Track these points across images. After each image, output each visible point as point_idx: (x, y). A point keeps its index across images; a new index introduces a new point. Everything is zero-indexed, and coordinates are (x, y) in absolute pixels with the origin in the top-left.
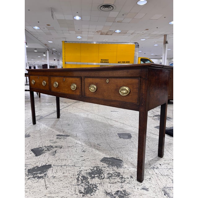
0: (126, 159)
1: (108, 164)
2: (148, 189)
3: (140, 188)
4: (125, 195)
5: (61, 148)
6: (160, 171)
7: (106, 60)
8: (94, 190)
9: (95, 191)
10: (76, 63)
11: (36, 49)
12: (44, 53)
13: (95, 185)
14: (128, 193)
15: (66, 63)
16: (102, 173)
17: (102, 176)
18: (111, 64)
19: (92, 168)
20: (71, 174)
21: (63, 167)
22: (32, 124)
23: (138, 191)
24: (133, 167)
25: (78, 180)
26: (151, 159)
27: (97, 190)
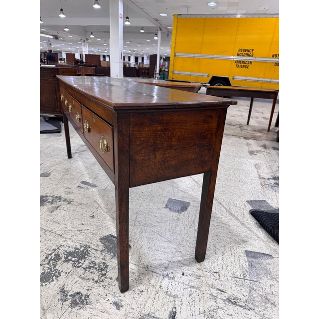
0: (139, 247)
1: (106, 247)
2: (122, 306)
3: (112, 299)
4: (82, 302)
5: (70, 203)
6: (170, 285)
7: (248, 51)
8: (52, 278)
9: (53, 281)
10: (193, 55)
11: (142, 28)
12: (156, 34)
13: (59, 273)
14: (88, 301)
15: (177, 54)
16: (85, 258)
17: (79, 263)
18: (257, 59)
19: (78, 246)
20: (46, 247)
21: (47, 233)
22: (67, 157)
23: (104, 305)
24: (135, 264)
25: (47, 258)
26: (179, 259)
27: (55, 281)
